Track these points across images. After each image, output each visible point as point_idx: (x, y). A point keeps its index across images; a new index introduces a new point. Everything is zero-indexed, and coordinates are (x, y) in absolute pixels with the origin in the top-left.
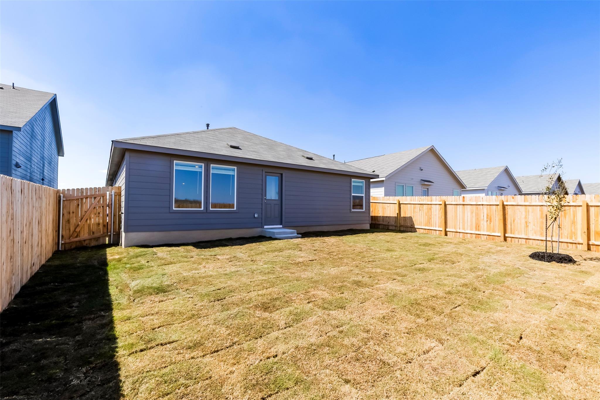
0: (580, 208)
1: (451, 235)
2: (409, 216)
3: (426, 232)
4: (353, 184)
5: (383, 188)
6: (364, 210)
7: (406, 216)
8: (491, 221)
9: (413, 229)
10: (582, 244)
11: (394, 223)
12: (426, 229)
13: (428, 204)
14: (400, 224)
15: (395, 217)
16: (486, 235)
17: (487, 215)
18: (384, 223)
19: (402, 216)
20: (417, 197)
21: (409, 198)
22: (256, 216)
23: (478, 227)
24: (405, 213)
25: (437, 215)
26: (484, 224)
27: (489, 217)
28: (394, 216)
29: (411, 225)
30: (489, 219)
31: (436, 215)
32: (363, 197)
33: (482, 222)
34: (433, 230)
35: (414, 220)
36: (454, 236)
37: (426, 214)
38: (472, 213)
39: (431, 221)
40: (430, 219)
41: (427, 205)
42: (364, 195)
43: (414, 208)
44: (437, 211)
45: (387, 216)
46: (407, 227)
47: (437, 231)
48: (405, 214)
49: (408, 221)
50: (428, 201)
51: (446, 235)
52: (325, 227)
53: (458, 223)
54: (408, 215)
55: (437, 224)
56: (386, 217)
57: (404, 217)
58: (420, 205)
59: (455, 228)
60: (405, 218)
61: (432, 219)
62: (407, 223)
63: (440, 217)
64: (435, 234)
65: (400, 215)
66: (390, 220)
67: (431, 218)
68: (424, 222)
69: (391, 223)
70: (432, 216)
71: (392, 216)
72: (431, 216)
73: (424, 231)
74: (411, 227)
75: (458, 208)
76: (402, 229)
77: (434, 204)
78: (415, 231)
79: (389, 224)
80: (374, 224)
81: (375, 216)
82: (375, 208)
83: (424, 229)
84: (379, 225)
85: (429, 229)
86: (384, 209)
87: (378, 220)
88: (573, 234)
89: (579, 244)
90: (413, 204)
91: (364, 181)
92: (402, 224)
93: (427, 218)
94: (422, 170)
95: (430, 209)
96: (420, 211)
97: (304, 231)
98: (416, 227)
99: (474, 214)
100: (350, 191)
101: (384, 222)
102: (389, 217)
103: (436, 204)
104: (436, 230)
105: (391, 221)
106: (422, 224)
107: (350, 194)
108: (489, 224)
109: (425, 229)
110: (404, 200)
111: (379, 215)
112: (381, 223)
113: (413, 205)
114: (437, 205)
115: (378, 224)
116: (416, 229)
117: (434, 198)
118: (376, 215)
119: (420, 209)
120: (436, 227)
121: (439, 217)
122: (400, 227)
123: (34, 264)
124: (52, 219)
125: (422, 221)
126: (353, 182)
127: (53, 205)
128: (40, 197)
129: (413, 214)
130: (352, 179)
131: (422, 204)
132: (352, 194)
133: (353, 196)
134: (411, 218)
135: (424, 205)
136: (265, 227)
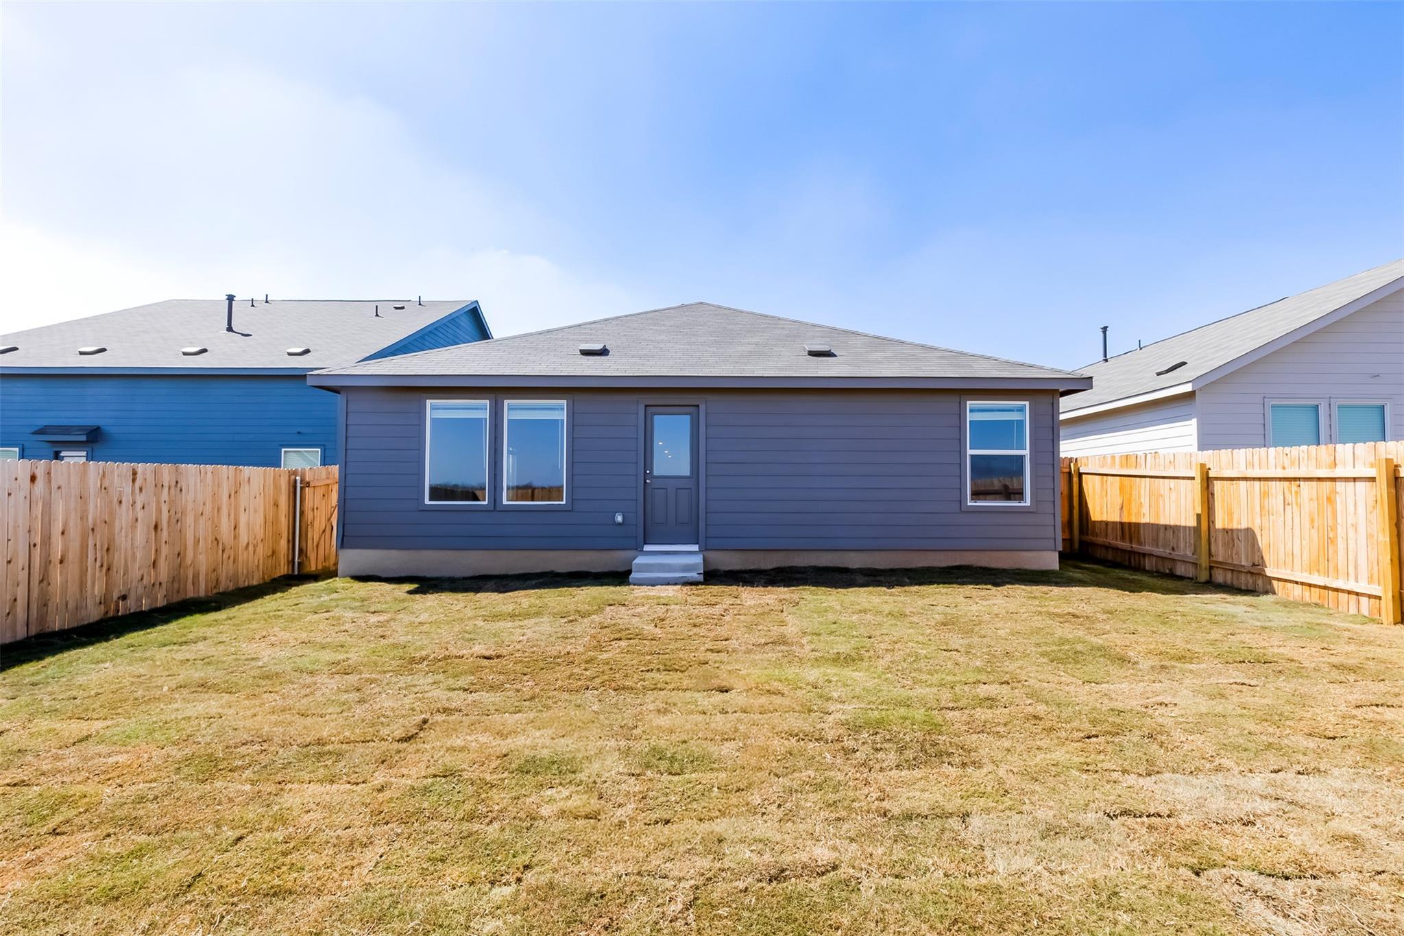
2: (1244, 526)
3: (1315, 599)
4: (969, 417)
5: (1194, 421)
6: (1028, 504)
7: (1235, 526)
9: (1260, 582)
11: (1188, 554)
12: (1315, 586)
13: (1319, 479)
14: (1210, 554)
15: (1194, 527)
18: (1160, 551)
19: (1219, 524)
20: (1272, 450)
21: (1241, 454)
22: (619, 519)
24: (1230, 515)
25: (1362, 529)
28: (1188, 524)
29: (1254, 565)
31: (1355, 526)
32: (1021, 458)
34: (1343, 591)
35: (1262, 543)
37: (1312, 521)
39: (1336, 552)
40: (1328, 542)
41: (1314, 483)
42: (1026, 452)
43: (1265, 495)
44: (1360, 509)
45: (1168, 523)
46: (1236, 570)
48: (1231, 520)
49: (1242, 546)
50: (1318, 466)
52: (852, 554)
54: (1240, 522)
55: (1361, 569)
56: (1166, 527)
57: (1227, 531)
58: (1286, 484)
60: (1229, 535)
61: (1341, 545)
62: (1237, 553)
64: (1353, 611)
65: (1211, 521)
66: (1178, 540)
67: (1332, 541)
68: (1305, 557)
69: (1181, 553)
70: (1341, 532)
71: (1183, 524)
72: (1334, 528)
73: (1307, 594)
76: (1219, 577)
77: (1346, 479)
78: (1269, 591)
79: (1175, 555)
80: (1130, 551)
81: (1130, 524)
82: (1131, 494)
83: (1302, 584)
84: (1144, 555)
85: (1325, 588)
86: (1155, 496)
87: (1139, 538)
90: (1260, 479)
91: (1025, 404)
92: (1220, 560)
93: (1316, 538)
95: (1328, 499)
96: (1288, 508)
97: (774, 565)
98: (1269, 572)
100: (961, 441)
101: (1157, 547)
103: (1355, 479)
104: (1357, 594)
105: (1179, 544)
106: (1297, 564)
107: (956, 452)
109: (1310, 585)
110: (1225, 462)
111: (1143, 520)
112: (1148, 548)
113: (1257, 483)
114: (1358, 484)
115: (1139, 553)
116: (1270, 583)
117: (1344, 450)
118: (1134, 520)
119: (1289, 499)
120: (1357, 580)
121: (1369, 536)
122: (1211, 568)
123: (124, 598)
124: (259, 520)
125: (1297, 551)
126: (976, 411)
127: (264, 496)
128: (166, 484)
129: (1258, 521)
130: (968, 402)
131: (1295, 479)
132: (970, 452)
133: (972, 456)
134: (1249, 532)
135: (1302, 483)
136: (647, 548)
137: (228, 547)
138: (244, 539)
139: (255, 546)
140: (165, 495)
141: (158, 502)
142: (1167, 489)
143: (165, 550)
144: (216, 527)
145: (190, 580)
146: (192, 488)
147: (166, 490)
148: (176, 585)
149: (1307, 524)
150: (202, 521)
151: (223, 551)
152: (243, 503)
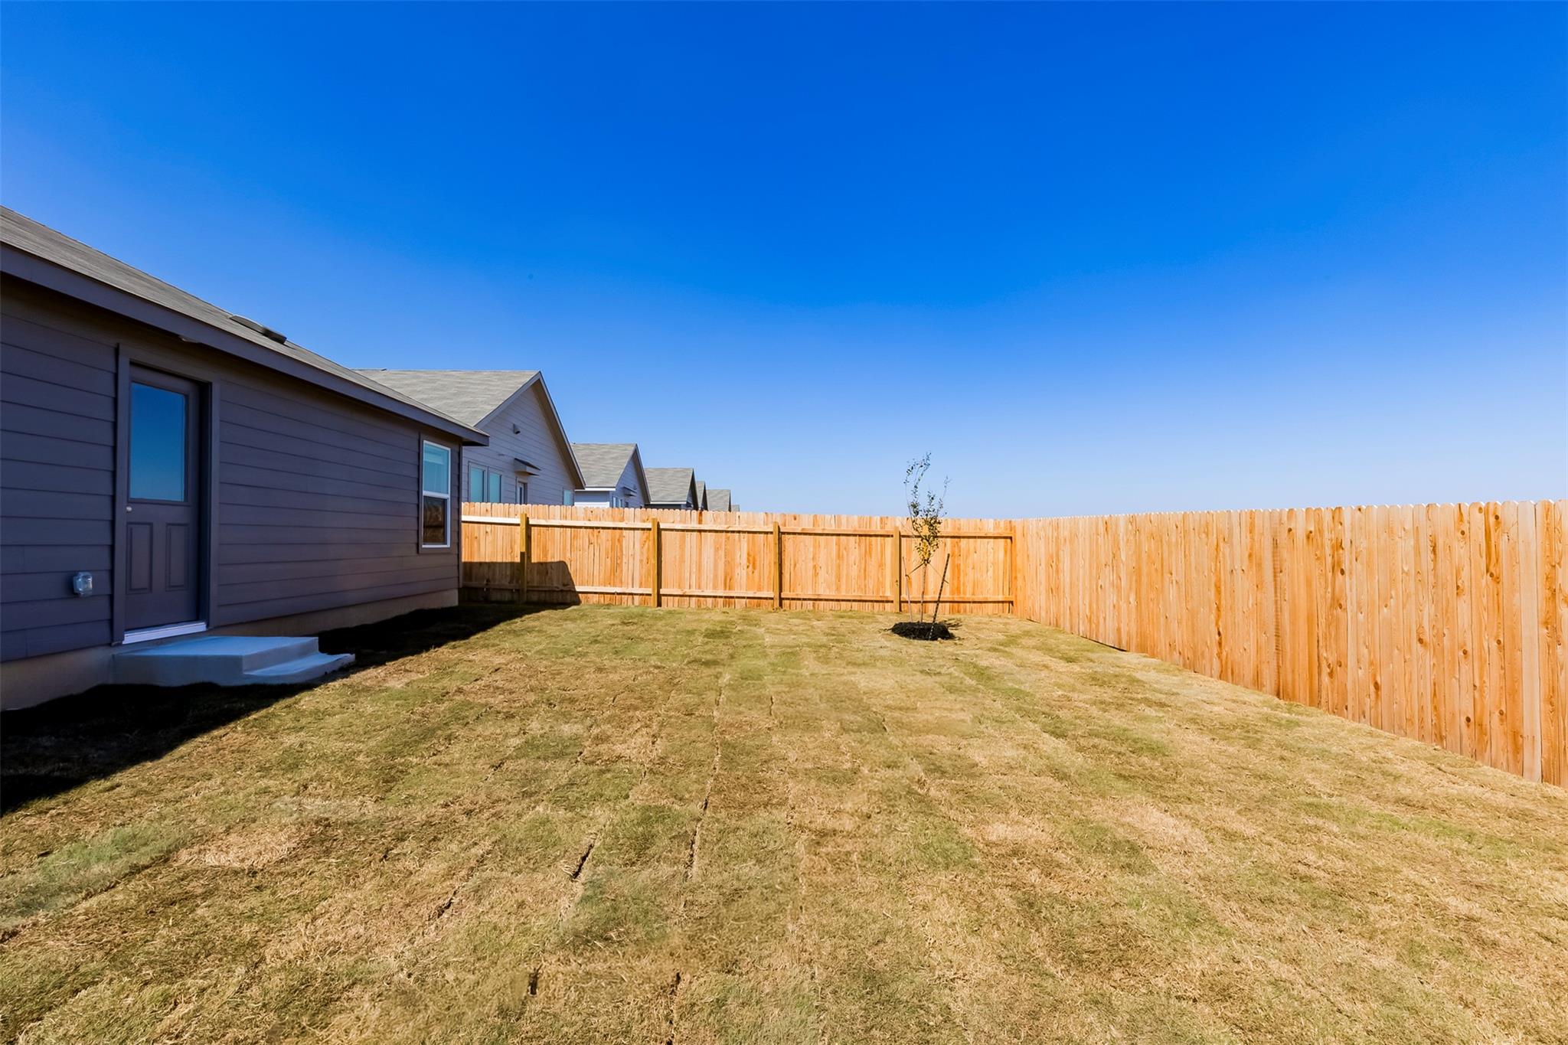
0: (890, 539)
1: (670, 604)
2: (556, 559)
3: (607, 601)
7: (549, 560)
8: (754, 568)
9: (569, 598)
10: (892, 602)
11: (507, 583)
12: (608, 593)
13: (613, 528)
14: (527, 583)
15: (512, 564)
16: (744, 598)
17: (749, 555)
19: (534, 560)
21: (554, 509)
22: (87, 584)
23: (728, 583)
24: (545, 552)
25: (638, 558)
26: (741, 573)
27: (751, 559)
28: (509, 560)
29: (564, 585)
30: (752, 562)
31: (633, 556)
33: (737, 571)
34: (624, 594)
35: (571, 570)
36: (676, 605)
37: (607, 553)
38: (717, 550)
39: (621, 571)
40: (616, 567)
41: (609, 531)
42: (447, 496)
43: (574, 538)
44: (637, 546)
45: (483, 560)
47: (636, 598)
48: (545, 555)
49: (554, 574)
50: (612, 520)
51: (659, 604)
53: (687, 575)
54: (554, 557)
55: (635, 579)
56: (481, 564)
57: (541, 564)
58: (590, 531)
59: (679, 587)
60: (544, 567)
61: (625, 568)
62: (550, 579)
63: (645, 561)
64: (630, 604)
65: (529, 557)
66: (494, 574)
67: (620, 565)
68: (602, 576)
69: (497, 583)
70: (625, 560)
72: (621, 557)
73: (602, 599)
74: (562, 591)
75: (688, 540)
76: (533, 597)
77: (630, 529)
78: (578, 602)
83: (600, 593)
85: (613, 594)
88: (880, 584)
89: (888, 602)
90: (570, 527)
91: (449, 449)
92: (535, 584)
93: (609, 565)
94: (518, 432)
95: (618, 540)
96: (591, 546)
98: (578, 589)
99: (722, 553)
100: (419, 481)
102: (491, 565)
103: (635, 529)
104: (633, 594)
105: (497, 576)
106: (596, 580)
107: (419, 493)
108: (751, 573)
109: (604, 593)
113: (567, 530)
114: (636, 532)
116: (577, 597)
117: (629, 512)
119: (592, 540)
120: (633, 587)
121: (641, 561)
122: (527, 591)
125: (596, 573)
129: (568, 555)
131: (597, 528)
134: (562, 566)
135: (601, 531)
142: (482, 533)
149: (603, 556)
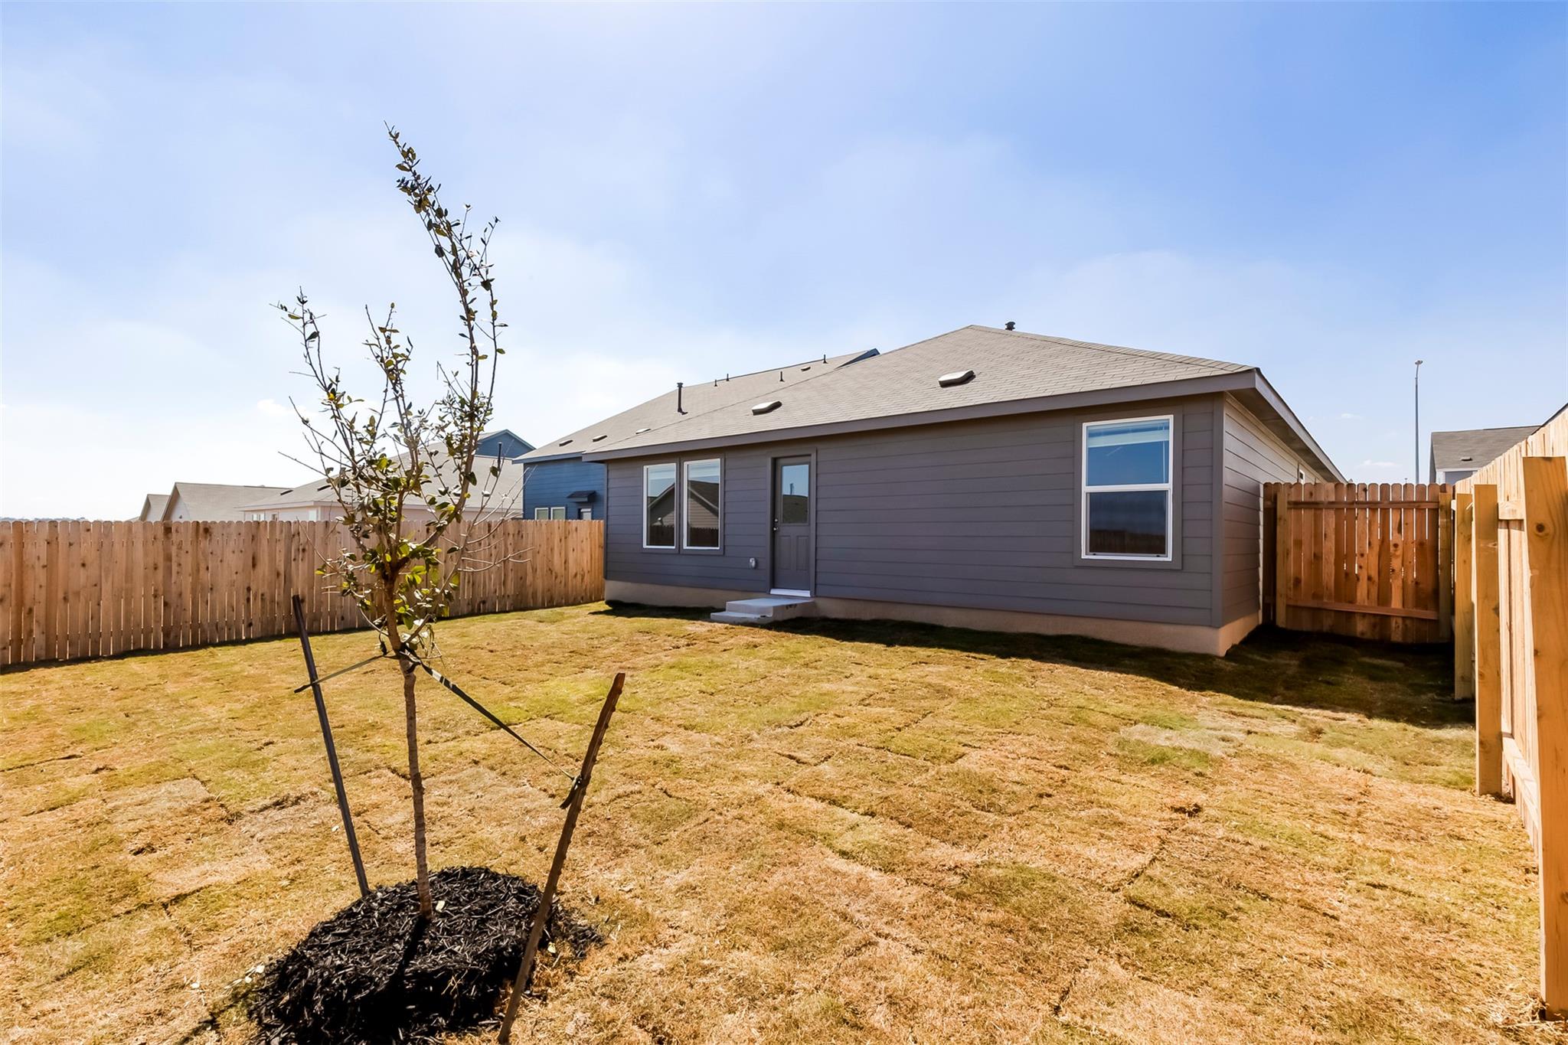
4: (1086, 444)
6: (1170, 557)
22: (753, 563)
32: (1161, 494)
42: (1168, 487)
91: (1171, 417)
107: (1075, 491)
123: (484, 602)
124: (586, 557)
126: (1094, 435)
127: (591, 541)
128: (511, 533)
130: (1085, 425)
132: (1086, 489)
133: (1092, 495)
136: (774, 592)
137: (559, 575)
138: (572, 569)
139: (583, 576)
140: (510, 540)
141: (506, 545)
143: (511, 575)
144: (550, 561)
145: (530, 596)
146: (530, 536)
147: (511, 536)
148: (519, 598)
150: (539, 557)
151: (556, 578)
152: (571, 545)
